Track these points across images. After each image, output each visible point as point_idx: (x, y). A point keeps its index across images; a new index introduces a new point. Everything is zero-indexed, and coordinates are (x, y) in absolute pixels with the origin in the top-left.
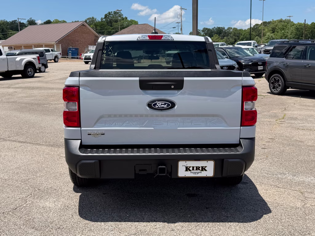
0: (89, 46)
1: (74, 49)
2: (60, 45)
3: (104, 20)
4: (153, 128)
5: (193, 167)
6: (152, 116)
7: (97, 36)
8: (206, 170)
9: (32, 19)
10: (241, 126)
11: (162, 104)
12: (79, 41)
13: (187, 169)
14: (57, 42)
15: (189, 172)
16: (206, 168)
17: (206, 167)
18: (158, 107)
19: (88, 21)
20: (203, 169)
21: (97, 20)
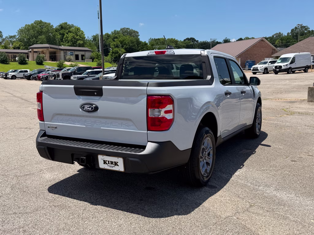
0: (265, 58)
1: (251, 62)
2: (240, 59)
3: (290, 34)
4: (85, 126)
5: (109, 161)
6: (83, 116)
7: (274, 50)
8: (118, 165)
9: (227, 38)
10: (148, 130)
11: (88, 107)
12: (257, 54)
13: (105, 162)
14: (237, 57)
15: (106, 165)
16: (118, 164)
17: (117, 162)
18: (86, 110)
19: (275, 36)
20: (116, 164)
21: (283, 35)
